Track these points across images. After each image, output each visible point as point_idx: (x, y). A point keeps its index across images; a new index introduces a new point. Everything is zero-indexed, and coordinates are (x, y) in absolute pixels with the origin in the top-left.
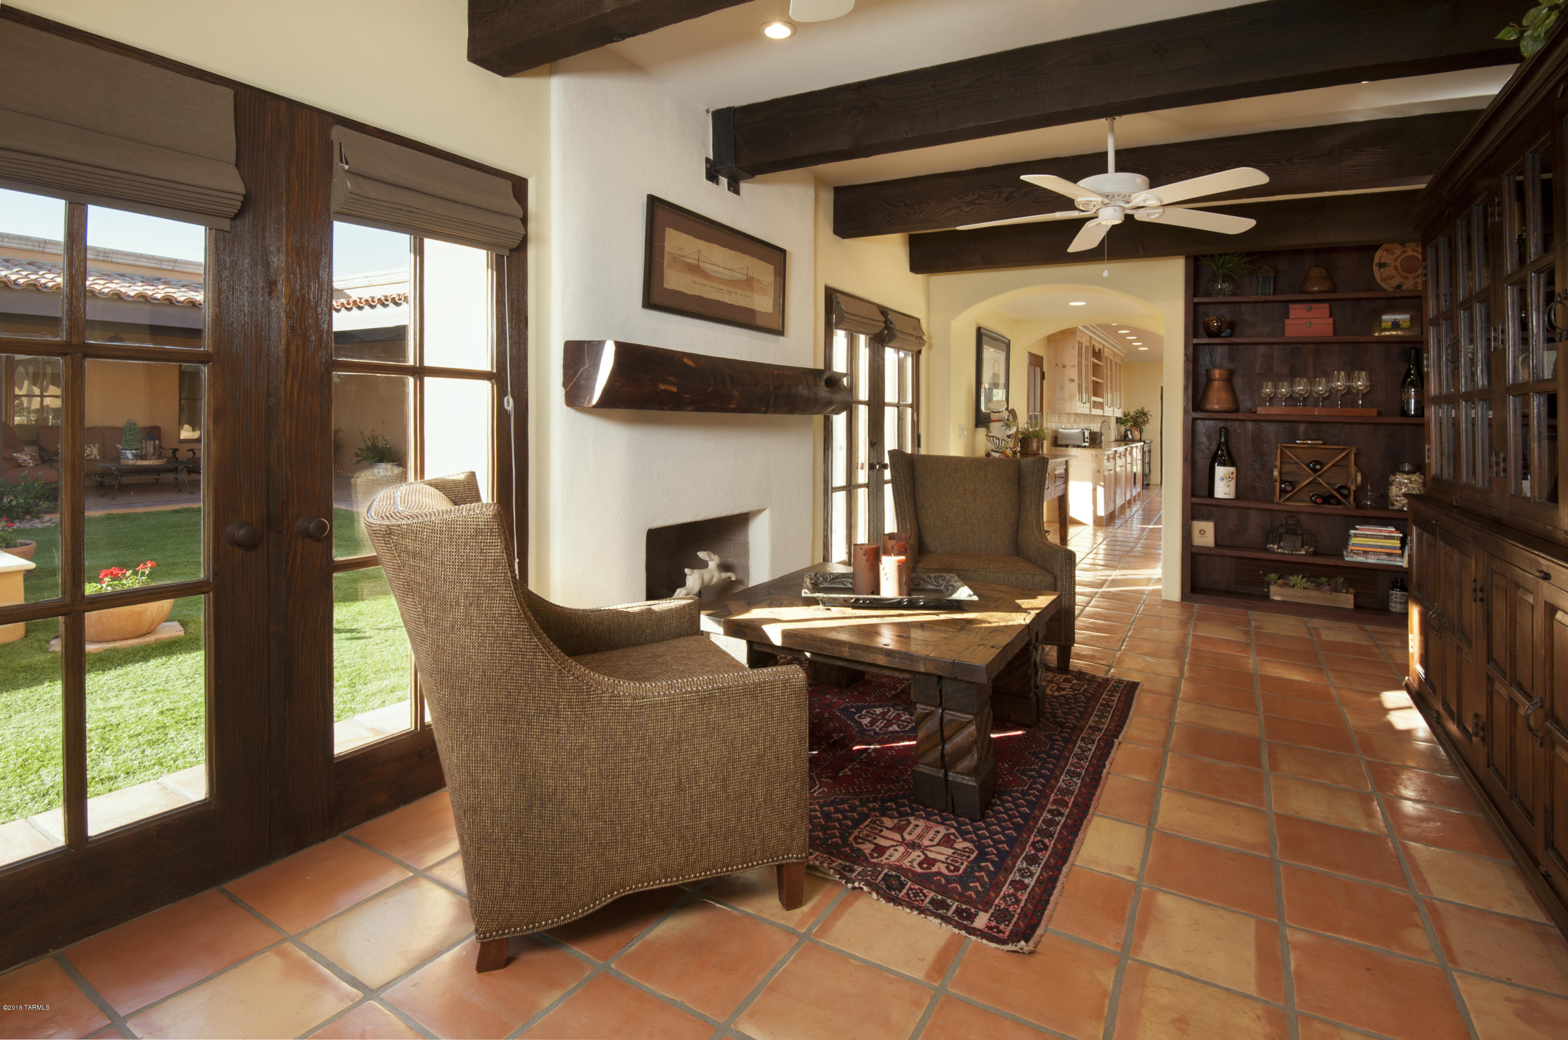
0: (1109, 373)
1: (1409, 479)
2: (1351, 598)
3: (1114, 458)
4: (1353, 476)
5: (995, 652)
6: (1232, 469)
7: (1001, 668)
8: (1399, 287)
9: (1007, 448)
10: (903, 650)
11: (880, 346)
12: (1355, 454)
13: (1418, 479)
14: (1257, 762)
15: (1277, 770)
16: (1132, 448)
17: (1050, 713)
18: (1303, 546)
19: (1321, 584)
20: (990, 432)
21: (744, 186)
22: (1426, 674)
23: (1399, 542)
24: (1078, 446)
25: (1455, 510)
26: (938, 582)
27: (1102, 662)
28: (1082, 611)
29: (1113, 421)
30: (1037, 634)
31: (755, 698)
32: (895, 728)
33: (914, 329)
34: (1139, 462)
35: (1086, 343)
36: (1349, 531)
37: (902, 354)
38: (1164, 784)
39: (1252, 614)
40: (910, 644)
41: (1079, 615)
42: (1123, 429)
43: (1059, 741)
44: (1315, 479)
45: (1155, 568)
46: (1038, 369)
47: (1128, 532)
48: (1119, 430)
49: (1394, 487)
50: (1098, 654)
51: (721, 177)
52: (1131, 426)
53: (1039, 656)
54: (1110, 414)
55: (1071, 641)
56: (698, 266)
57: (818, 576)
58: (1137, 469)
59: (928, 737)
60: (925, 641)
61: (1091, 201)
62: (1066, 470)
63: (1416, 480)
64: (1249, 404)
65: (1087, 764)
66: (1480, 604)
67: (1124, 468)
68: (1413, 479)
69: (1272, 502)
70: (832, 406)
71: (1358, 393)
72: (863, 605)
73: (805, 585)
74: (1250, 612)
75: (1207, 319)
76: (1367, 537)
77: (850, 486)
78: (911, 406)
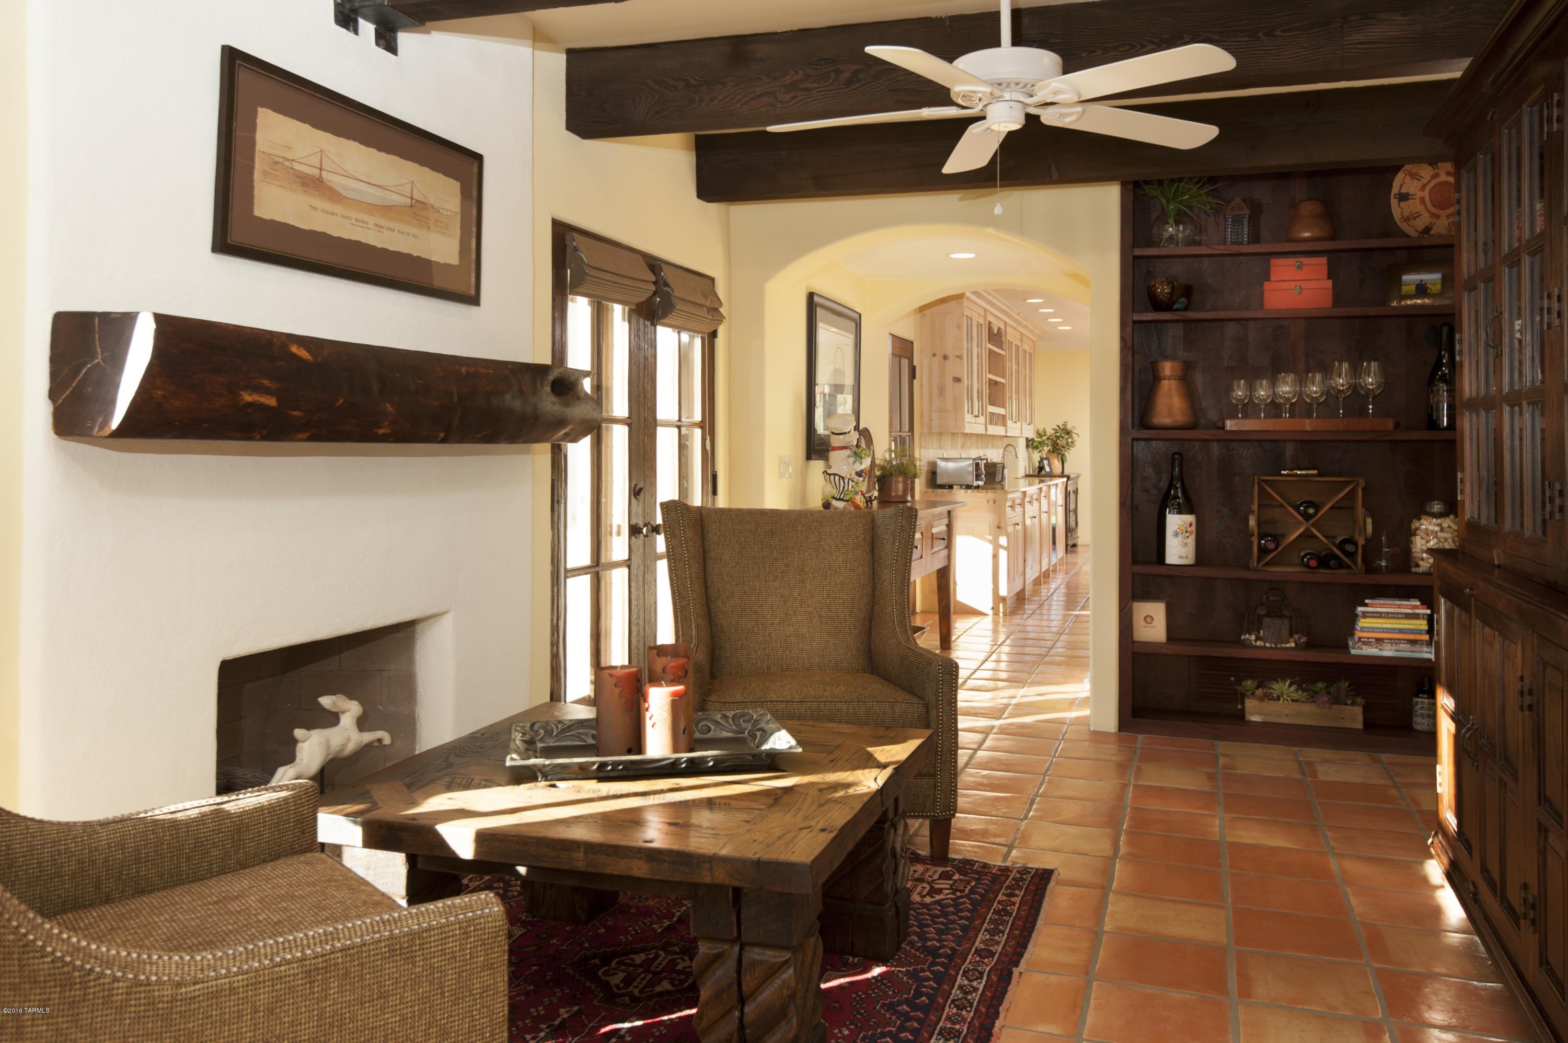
0: (1014, 367)
1: (1439, 525)
2: (1358, 711)
3: (1022, 505)
4: (1361, 523)
5: (827, 838)
6: (1190, 518)
7: (836, 865)
8: (1427, 230)
9: (856, 493)
10: (675, 847)
11: (648, 323)
12: (1363, 489)
13: (1452, 525)
14: (1219, 985)
15: (1249, 996)
16: (1049, 486)
17: (916, 933)
18: (1291, 636)
19: (1316, 693)
20: (829, 467)
21: (404, 39)
22: (1460, 825)
23: (1425, 622)
24: (969, 487)
25: (1496, 571)
26: (738, 725)
27: (998, 840)
28: (971, 757)
29: (1022, 444)
30: (896, 800)
31: (411, 960)
32: (666, 985)
33: (706, 297)
34: (1061, 511)
35: (977, 319)
36: (1356, 608)
37: (685, 337)
38: (1085, 1036)
39: (1222, 747)
40: (688, 837)
41: (967, 765)
42: (1036, 456)
43: (928, 979)
44: (1307, 529)
45: (1081, 681)
46: (905, 362)
47: (1045, 623)
48: (1030, 459)
49: (1418, 538)
50: (992, 828)
51: (361, 21)
52: (1049, 451)
53: (900, 838)
54: (1017, 434)
55: (951, 808)
56: (320, 180)
57: (536, 728)
58: (1058, 519)
59: (717, 996)
60: (713, 829)
61: (974, 92)
62: (949, 526)
63: (1449, 527)
64: (1213, 415)
65: (972, 1014)
66: (1527, 713)
67: (1036, 520)
68: (1445, 525)
69: (1247, 567)
70: (564, 428)
71: (1367, 396)
72: (611, 774)
73: (512, 745)
74: (1219, 743)
75: (1153, 283)
76: (1381, 617)
77: (598, 565)
78: (701, 425)
